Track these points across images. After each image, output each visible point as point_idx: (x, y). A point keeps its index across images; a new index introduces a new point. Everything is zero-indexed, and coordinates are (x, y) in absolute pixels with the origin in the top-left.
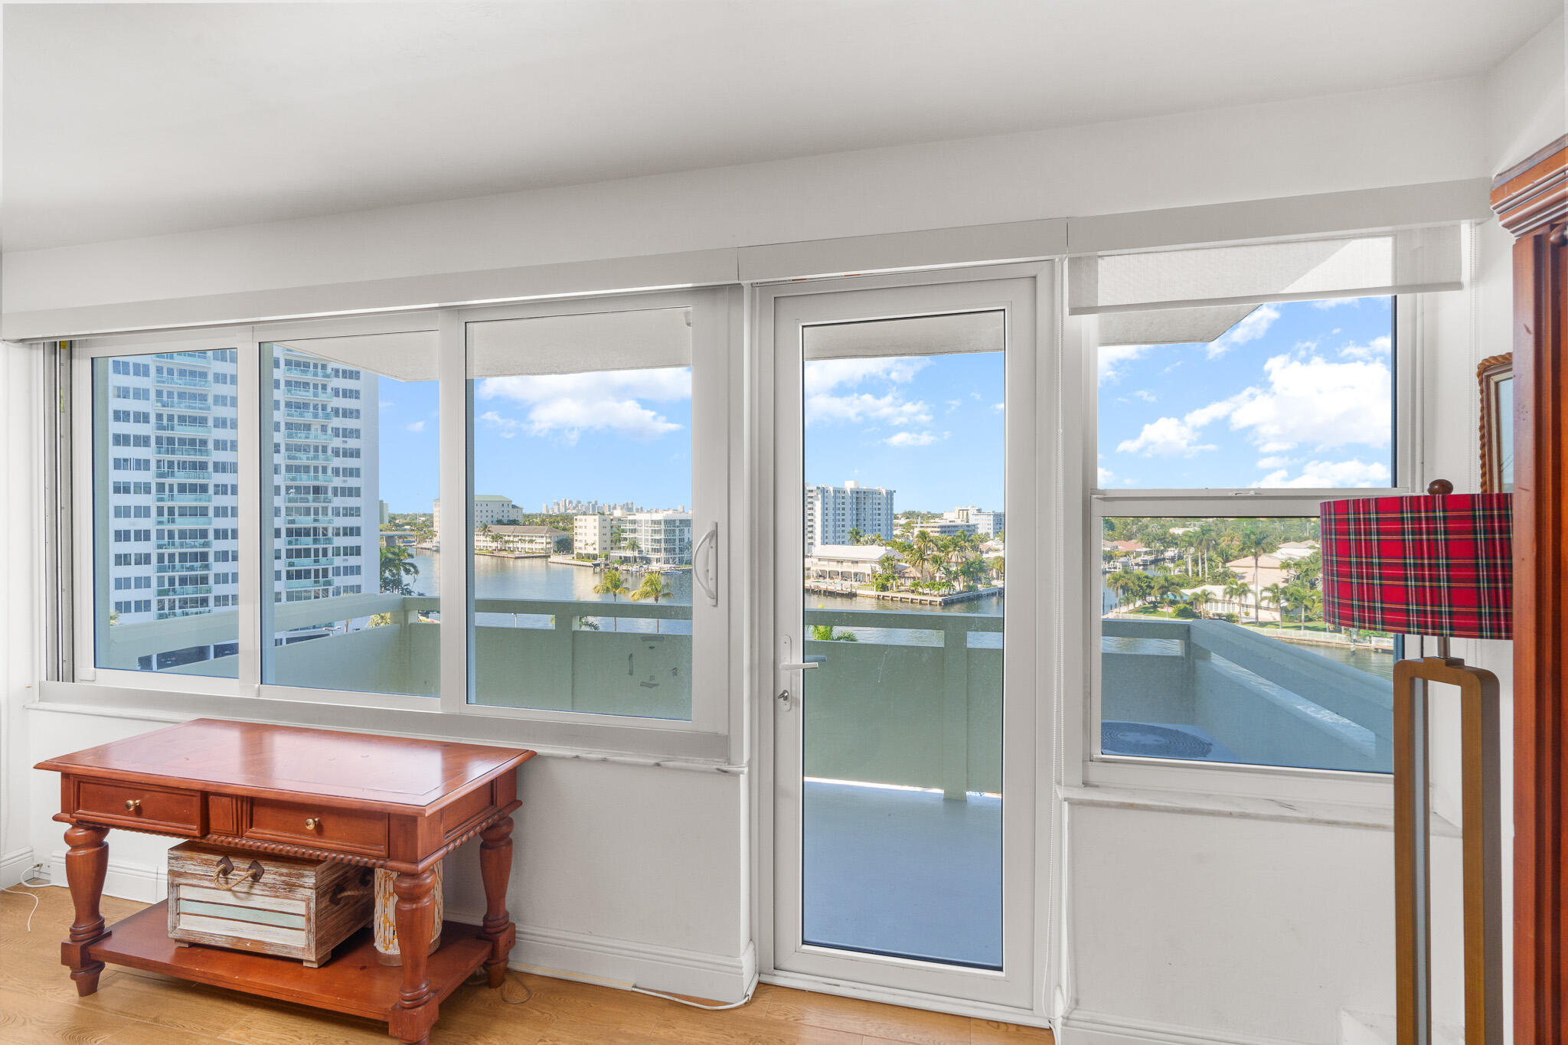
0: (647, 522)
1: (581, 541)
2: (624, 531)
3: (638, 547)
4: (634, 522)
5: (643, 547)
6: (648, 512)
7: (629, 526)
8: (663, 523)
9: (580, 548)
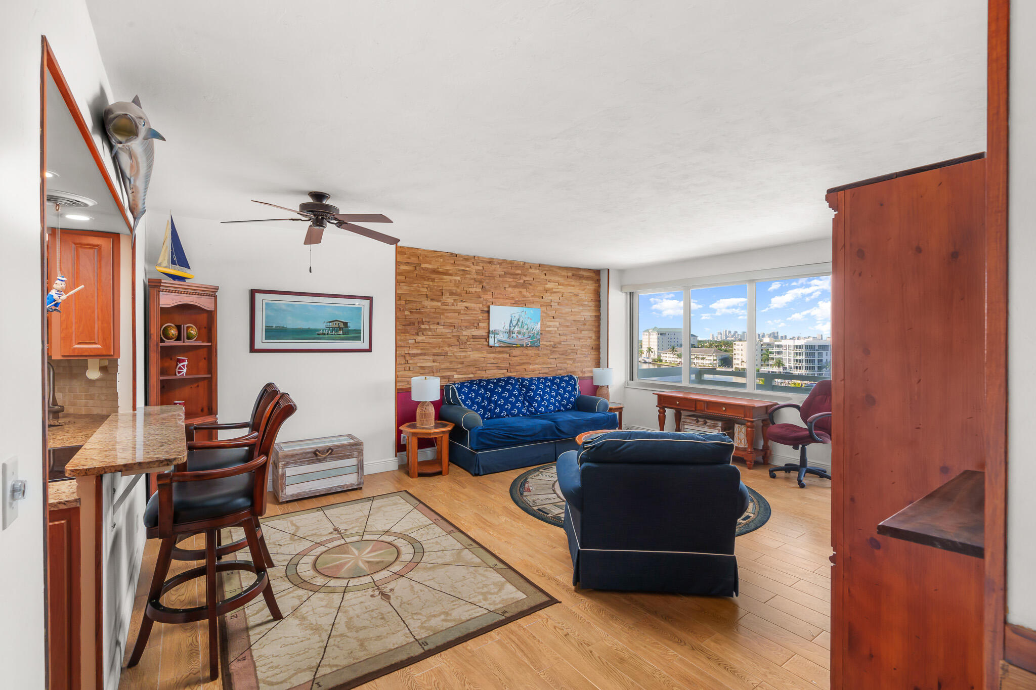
0: (790, 346)
1: (738, 359)
2: (772, 353)
3: (783, 365)
4: (779, 346)
5: (787, 365)
6: (791, 339)
7: (775, 349)
8: (804, 347)
9: (738, 364)
